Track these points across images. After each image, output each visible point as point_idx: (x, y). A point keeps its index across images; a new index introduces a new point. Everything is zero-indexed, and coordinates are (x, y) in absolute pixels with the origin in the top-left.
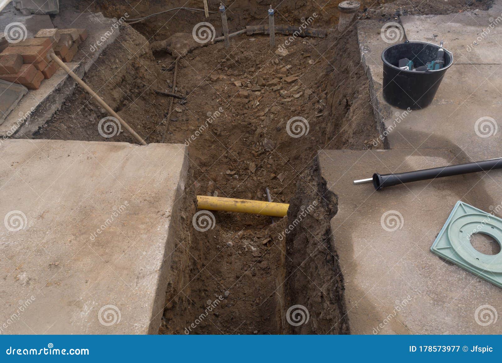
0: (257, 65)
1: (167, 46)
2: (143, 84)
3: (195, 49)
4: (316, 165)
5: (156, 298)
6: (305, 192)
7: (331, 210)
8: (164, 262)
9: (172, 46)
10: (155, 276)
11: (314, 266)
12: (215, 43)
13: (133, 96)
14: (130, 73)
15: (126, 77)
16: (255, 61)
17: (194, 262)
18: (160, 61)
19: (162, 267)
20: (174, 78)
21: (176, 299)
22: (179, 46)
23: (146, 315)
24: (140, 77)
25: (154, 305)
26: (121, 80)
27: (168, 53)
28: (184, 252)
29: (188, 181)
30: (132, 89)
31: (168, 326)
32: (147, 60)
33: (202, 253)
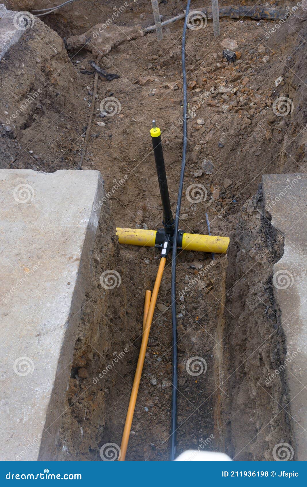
0: (197, 61)
1: (86, 41)
2: (56, 93)
3: (120, 44)
4: (261, 194)
5: (60, 358)
6: (247, 227)
7: (276, 252)
8: (71, 315)
9: (92, 41)
10: (60, 332)
11: (253, 320)
12: (145, 35)
13: (44, 108)
14: (39, 80)
15: (35, 84)
16: (195, 56)
17: (115, 311)
18: (78, 62)
19: (68, 322)
20: (95, 82)
21: (91, 356)
22: (100, 40)
23: (48, 378)
24: (53, 84)
25: (58, 366)
26: (29, 89)
27: (88, 51)
28: (99, 301)
29: (104, 215)
30: (43, 100)
31: (82, 386)
32: (60, 61)
33: (125, 299)
